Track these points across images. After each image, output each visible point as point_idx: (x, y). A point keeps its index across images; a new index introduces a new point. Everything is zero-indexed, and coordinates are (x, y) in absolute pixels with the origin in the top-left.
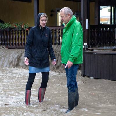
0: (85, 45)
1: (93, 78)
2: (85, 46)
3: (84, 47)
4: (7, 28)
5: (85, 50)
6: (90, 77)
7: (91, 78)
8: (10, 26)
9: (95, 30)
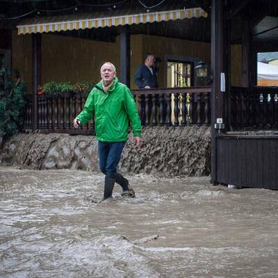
0: (218, 122)
1: (232, 186)
2: (218, 125)
3: (215, 127)
4: (65, 91)
5: (219, 132)
6: (227, 185)
7: (229, 186)
8: (71, 88)
9: (242, 97)
